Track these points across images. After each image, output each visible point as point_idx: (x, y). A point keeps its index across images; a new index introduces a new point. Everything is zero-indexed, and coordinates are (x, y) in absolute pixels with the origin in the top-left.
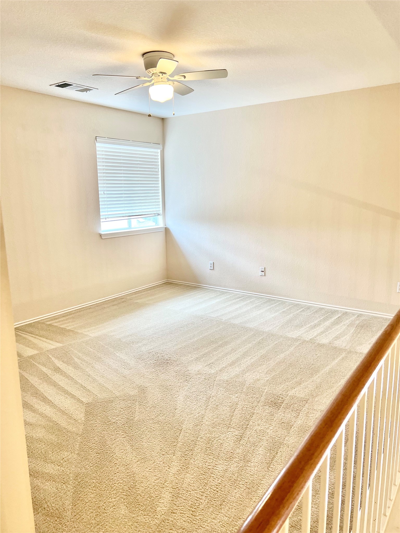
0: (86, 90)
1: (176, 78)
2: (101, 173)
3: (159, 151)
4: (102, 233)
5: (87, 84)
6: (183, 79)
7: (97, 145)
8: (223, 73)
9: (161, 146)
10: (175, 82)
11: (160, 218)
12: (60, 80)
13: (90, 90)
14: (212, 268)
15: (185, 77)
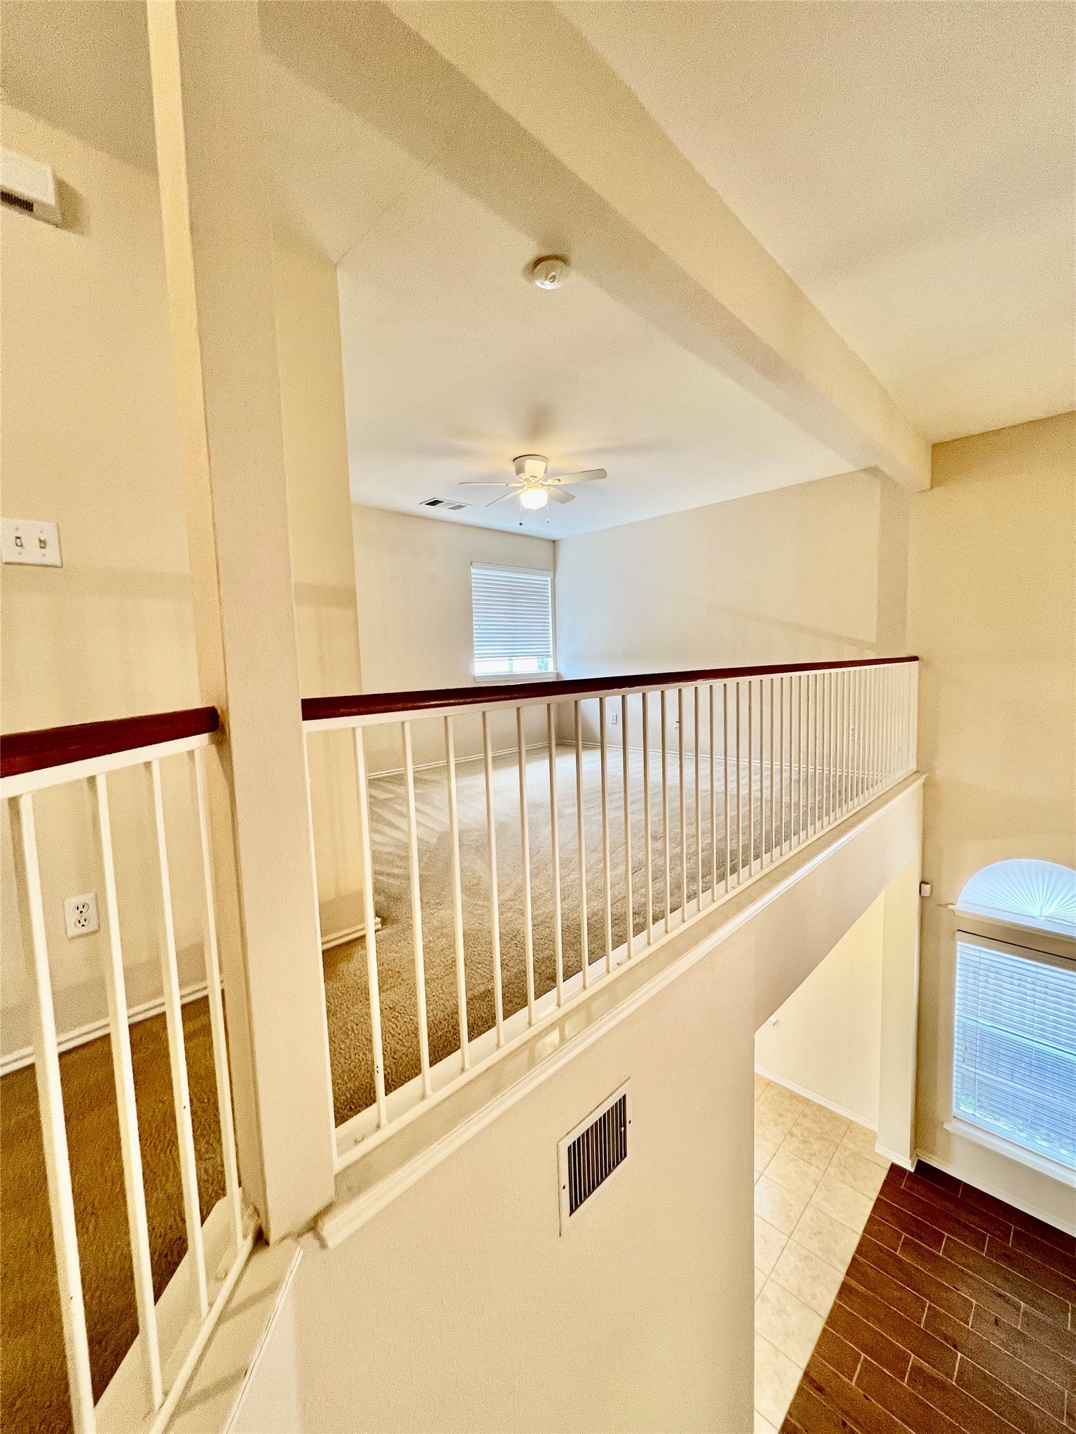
0: (459, 507)
1: (550, 482)
2: (476, 616)
3: (549, 579)
4: (476, 675)
5: (458, 500)
6: (557, 483)
7: (473, 571)
8: (601, 473)
9: (551, 573)
10: (551, 488)
11: (551, 661)
12: (430, 498)
13: (462, 506)
14: (615, 722)
15: (559, 480)
